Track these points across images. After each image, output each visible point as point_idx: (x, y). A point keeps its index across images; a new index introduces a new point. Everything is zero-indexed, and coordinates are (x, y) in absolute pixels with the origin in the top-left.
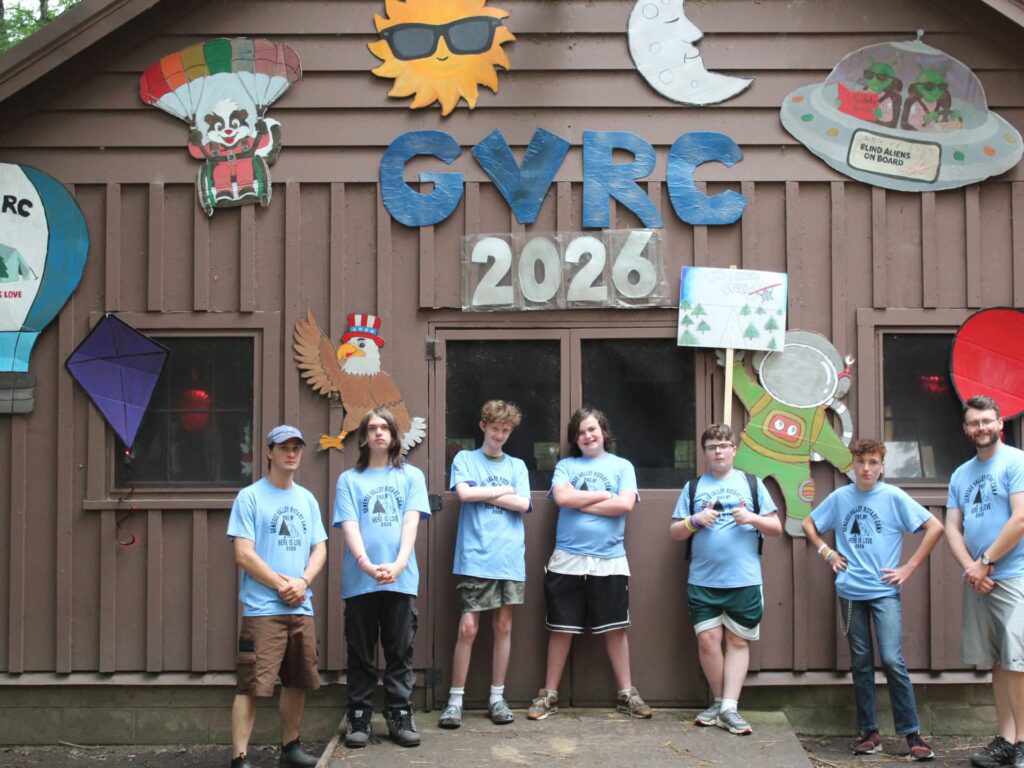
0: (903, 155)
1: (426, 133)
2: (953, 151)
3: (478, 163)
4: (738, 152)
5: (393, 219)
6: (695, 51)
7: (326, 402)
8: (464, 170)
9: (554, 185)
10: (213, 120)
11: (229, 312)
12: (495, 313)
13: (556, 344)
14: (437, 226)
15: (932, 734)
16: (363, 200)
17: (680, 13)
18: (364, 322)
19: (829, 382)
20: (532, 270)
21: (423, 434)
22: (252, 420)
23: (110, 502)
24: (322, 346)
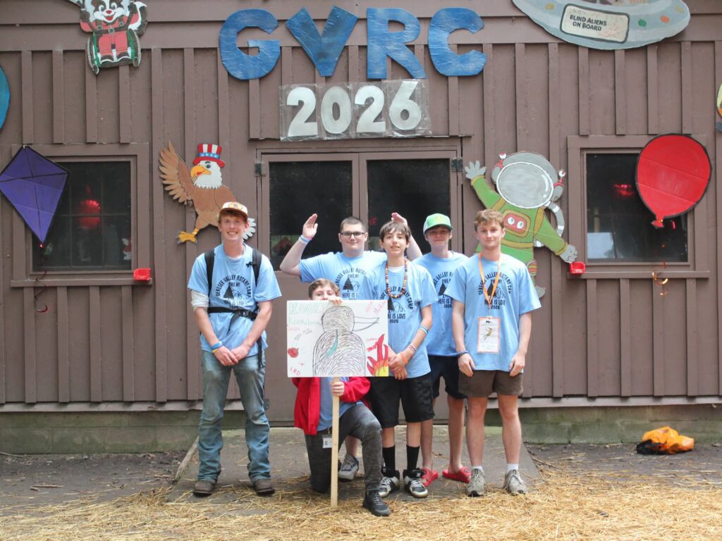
0: (601, 23)
1: (253, 11)
2: (638, 20)
3: (291, 32)
4: (480, 23)
5: (229, 74)
7: (185, 207)
8: (281, 38)
11: (112, 143)
12: (304, 142)
13: (349, 163)
14: (261, 79)
15: (622, 442)
16: (207, 61)
18: (210, 150)
19: (547, 190)
20: (330, 111)
21: (254, 230)
22: (130, 221)
23: (30, 281)
24: (179, 168)
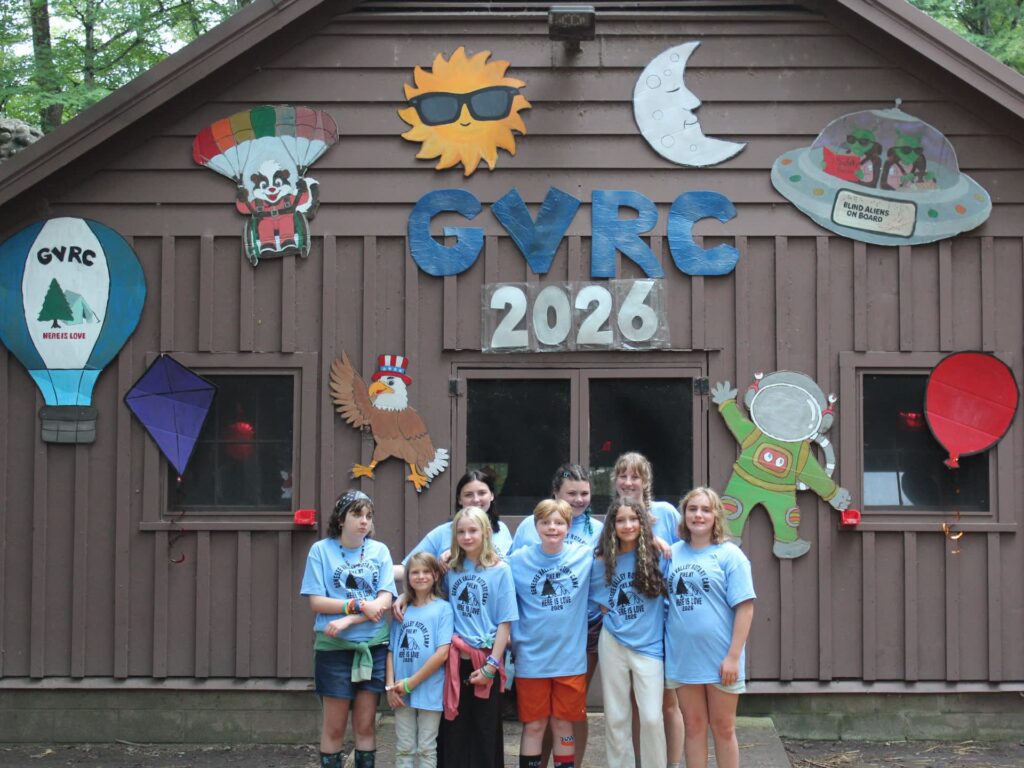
0: (882, 212)
1: (450, 192)
2: (928, 210)
3: (497, 218)
4: (732, 210)
5: (419, 268)
6: (694, 118)
7: (360, 434)
8: (485, 226)
9: (566, 238)
10: (258, 179)
11: (272, 352)
12: (511, 354)
13: (567, 382)
14: (460, 275)
15: (906, 739)
16: (393, 253)
17: (681, 83)
18: (393, 362)
19: (813, 419)
20: (545, 316)
21: (446, 464)
22: (291, 450)
23: (164, 523)
24: (355, 384)
